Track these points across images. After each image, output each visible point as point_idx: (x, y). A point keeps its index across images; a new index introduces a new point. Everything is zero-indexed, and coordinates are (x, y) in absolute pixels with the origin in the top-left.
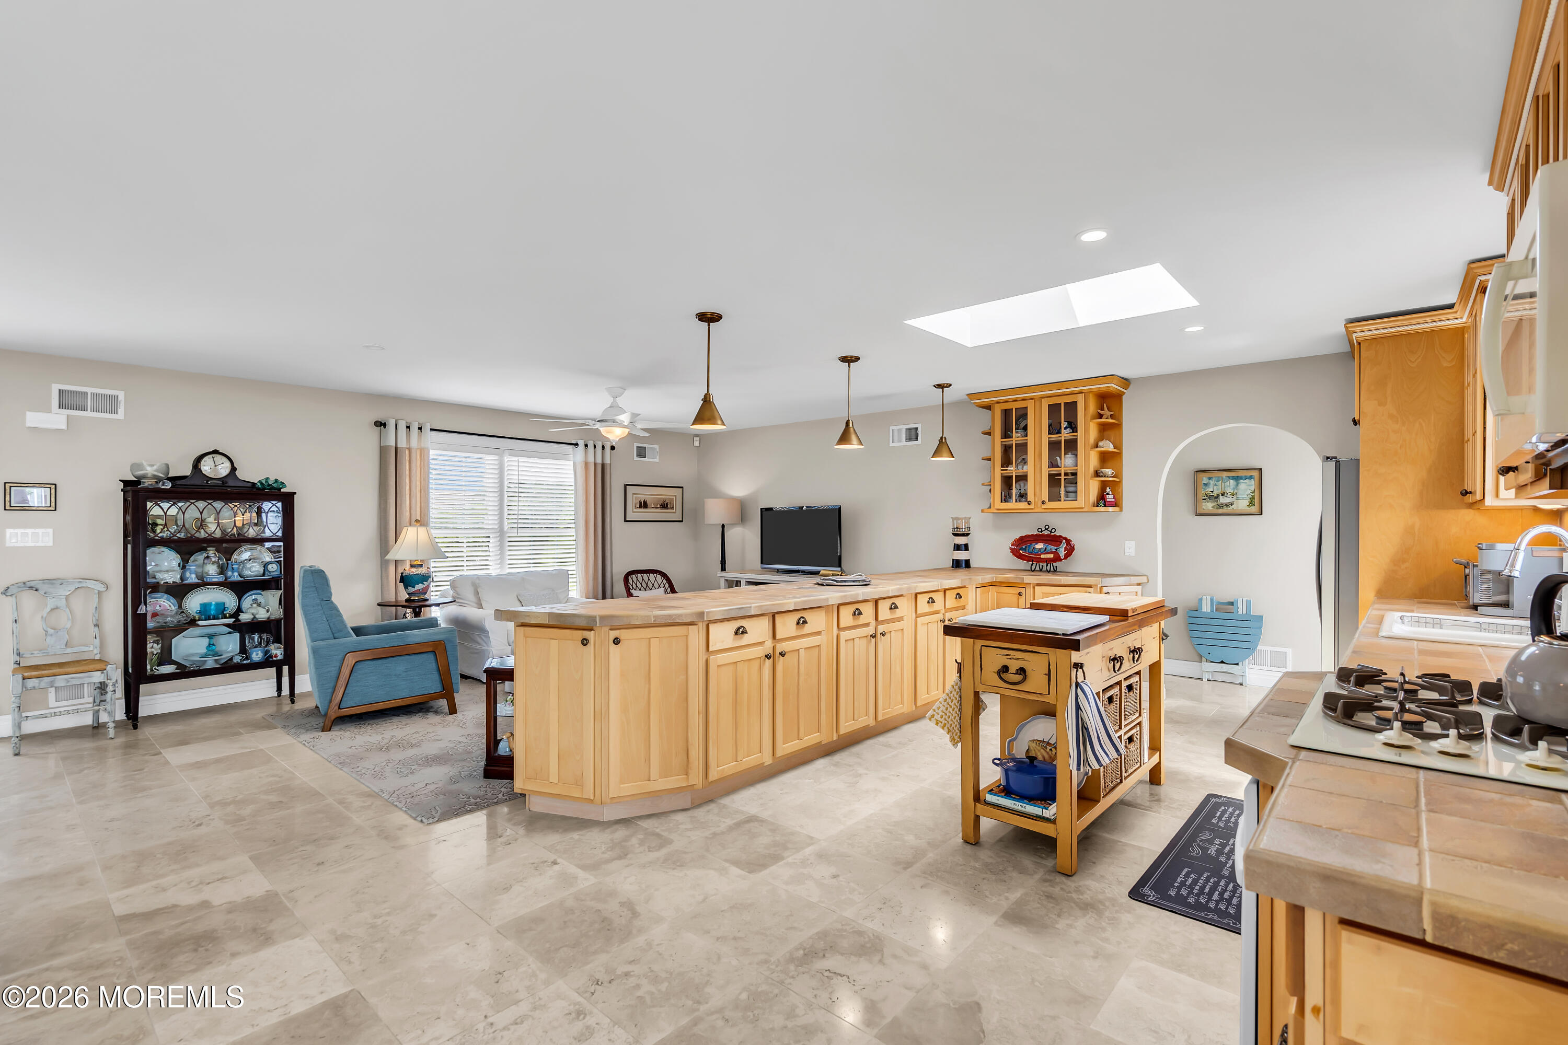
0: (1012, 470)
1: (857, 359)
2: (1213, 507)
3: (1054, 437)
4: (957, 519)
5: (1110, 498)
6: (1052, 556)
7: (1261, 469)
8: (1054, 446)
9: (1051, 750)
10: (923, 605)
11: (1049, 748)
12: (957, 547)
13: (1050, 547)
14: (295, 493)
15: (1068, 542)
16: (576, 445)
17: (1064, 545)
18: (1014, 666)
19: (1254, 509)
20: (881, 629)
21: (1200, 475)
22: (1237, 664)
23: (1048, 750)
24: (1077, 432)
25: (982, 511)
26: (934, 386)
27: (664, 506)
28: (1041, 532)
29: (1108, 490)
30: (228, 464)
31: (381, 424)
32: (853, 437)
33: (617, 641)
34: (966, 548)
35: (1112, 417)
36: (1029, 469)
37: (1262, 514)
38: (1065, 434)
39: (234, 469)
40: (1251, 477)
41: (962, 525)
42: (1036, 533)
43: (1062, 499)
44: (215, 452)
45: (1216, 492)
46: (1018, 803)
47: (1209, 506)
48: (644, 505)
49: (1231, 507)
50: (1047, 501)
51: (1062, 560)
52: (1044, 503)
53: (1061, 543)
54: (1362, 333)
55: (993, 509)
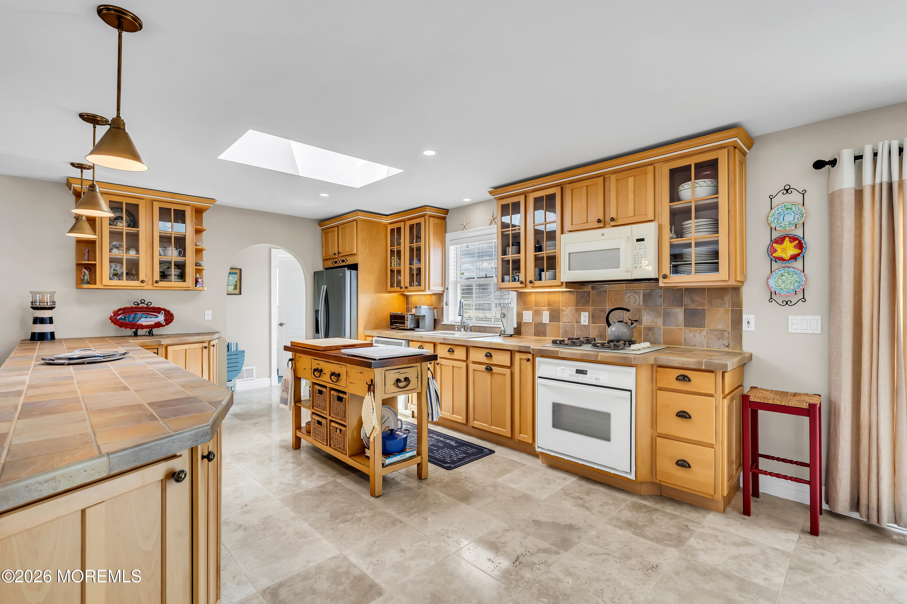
0: (121, 254)
4: (38, 293)
5: (200, 281)
7: (241, 269)
8: (164, 241)
12: (38, 321)
15: (167, 312)
17: (162, 314)
18: (401, 378)
19: (237, 291)
24: (185, 233)
29: (198, 275)
34: (50, 320)
35: (199, 225)
36: (141, 255)
37: (241, 294)
40: (235, 273)
41: (44, 299)
42: (132, 306)
43: (173, 281)
46: (402, 456)
50: (159, 280)
51: (164, 326)
52: (157, 282)
53: (159, 313)
54: (361, 217)
55: (98, 285)
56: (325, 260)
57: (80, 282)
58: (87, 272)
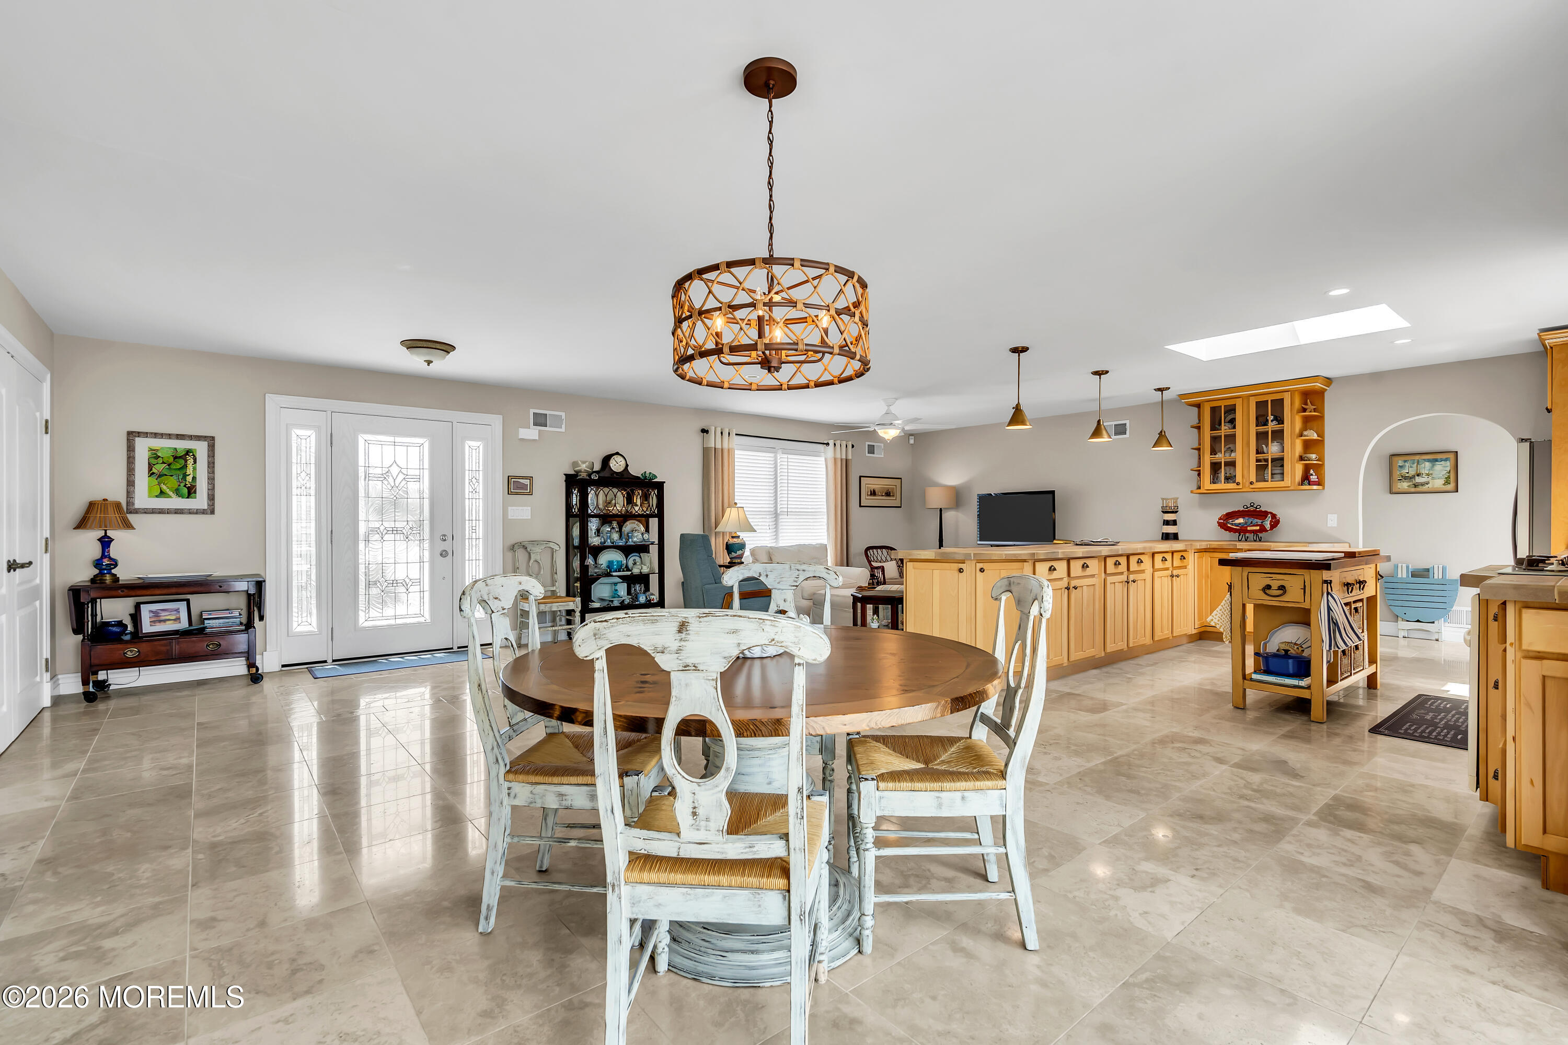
0: (1221, 457)
1: (1107, 372)
2: (1409, 486)
3: (1261, 429)
4: (1167, 499)
5: (1314, 478)
6: (1258, 528)
7: (1457, 452)
8: (1262, 437)
9: (1298, 648)
10: (1158, 563)
11: (1296, 647)
12: (1167, 523)
13: (1255, 521)
14: (665, 482)
15: (1274, 516)
16: (828, 444)
17: (1269, 518)
18: (1275, 585)
19: (1451, 487)
20: (1132, 577)
21: (1395, 459)
22: (1433, 622)
23: (1295, 648)
24: (1283, 424)
25: (1192, 492)
26: (1155, 390)
27: (888, 494)
28: (1247, 508)
29: (1312, 472)
30: (623, 462)
31: (704, 431)
32: (1104, 432)
33: (982, 570)
34: (1174, 523)
35: (1315, 410)
36: (1238, 456)
37: (1457, 491)
38: (1272, 426)
39: (627, 466)
40: (1446, 460)
41: (1171, 504)
42: (1242, 509)
43: (1270, 481)
44: (617, 454)
45: (1412, 472)
46: (1278, 678)
47: (1405, 485)
48: (873, 493)
49: (1427, 486)
50: (1255, 481)
51: (1268, 531)
52: (1252, 483)
53: (1266, 517)
55: (1202, 490)
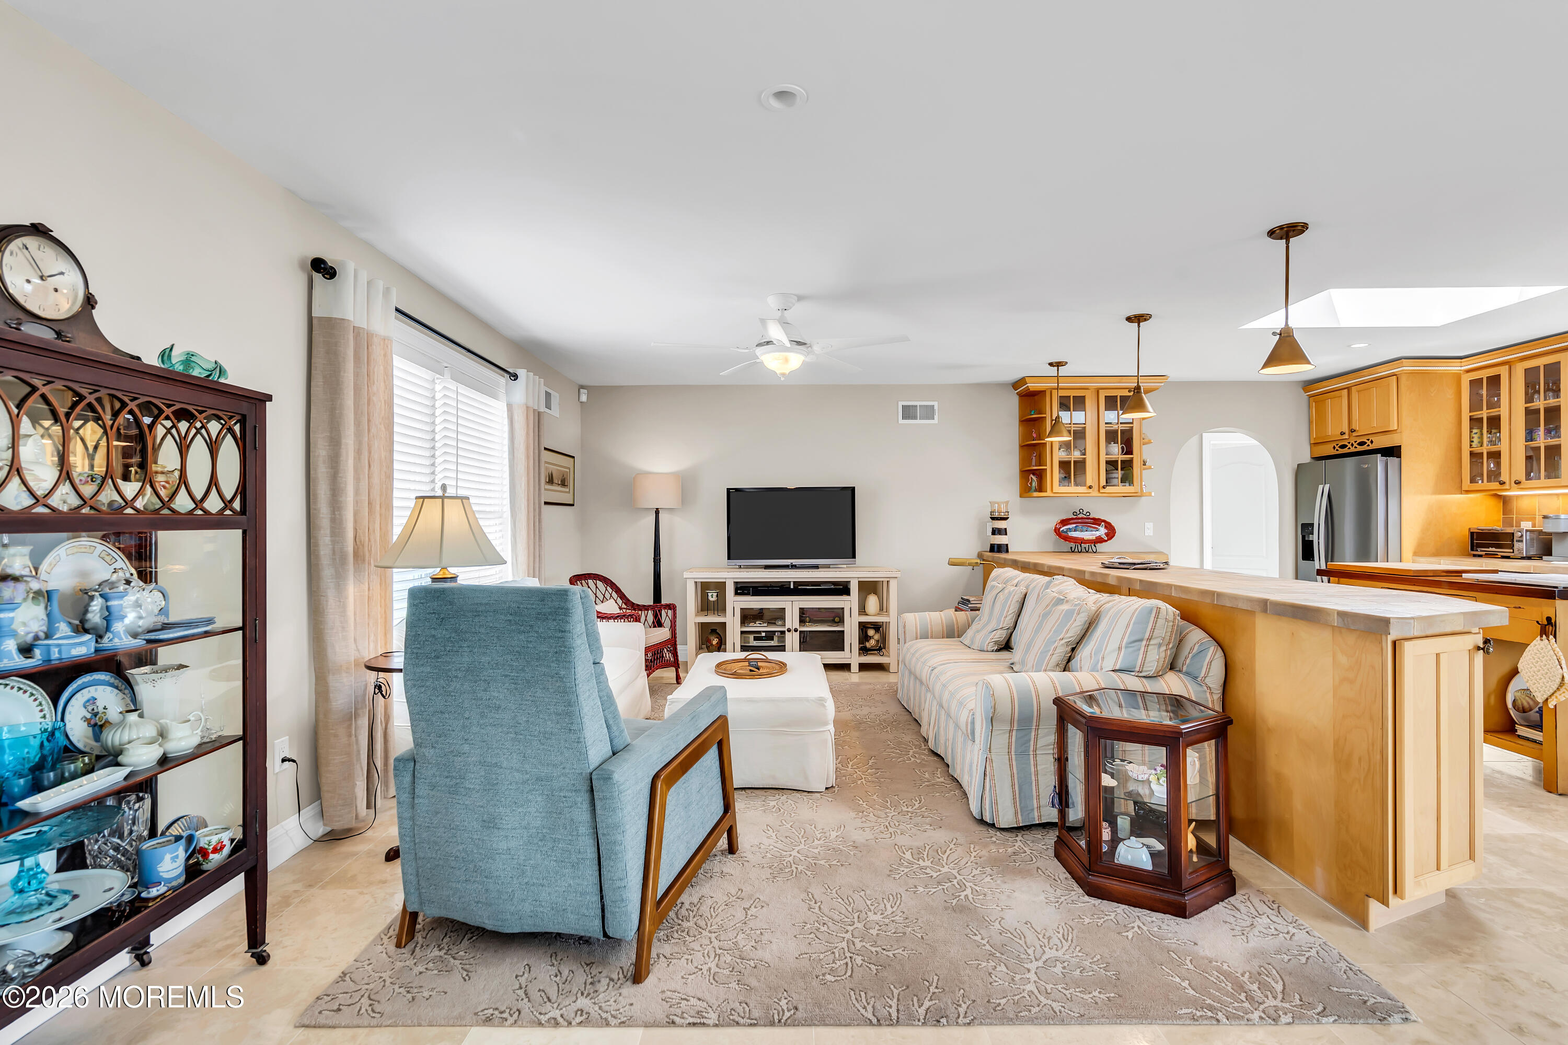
0: (1070, 456)
3: (1110, 427)
4: (995, 502)
8: (1110, 436)
12: (995, 532)
14: (269, 398)
15: (1108, 524)
16: (517, 377)
17: (1104, 527)
27: (563, 483)
28: (1077, 514)
30: (75, 280)
31: (320, 267)
34: (1004, 532)
36: (1088, 455)
41: (1000, 509)
42: (1070, 516)
43: (1120, 485)
44: (46, 230)
48: (550, 479)
50: (1105, 485)
51: (1106, 541)
52: (1104, 487)
53: (1099, 525)
54: (1408, 367)
55: (1048, 493)
56: (1314, 444)
57: (1025, 491)
58: (1034, 478)
